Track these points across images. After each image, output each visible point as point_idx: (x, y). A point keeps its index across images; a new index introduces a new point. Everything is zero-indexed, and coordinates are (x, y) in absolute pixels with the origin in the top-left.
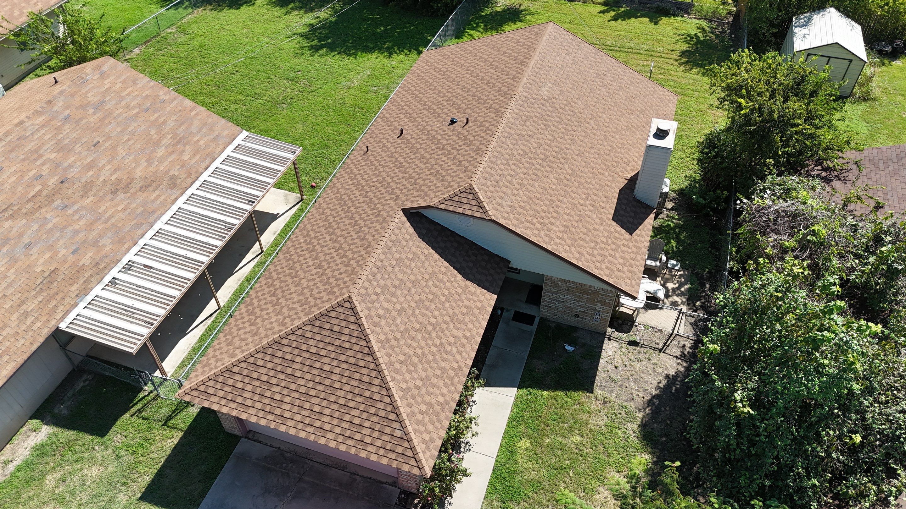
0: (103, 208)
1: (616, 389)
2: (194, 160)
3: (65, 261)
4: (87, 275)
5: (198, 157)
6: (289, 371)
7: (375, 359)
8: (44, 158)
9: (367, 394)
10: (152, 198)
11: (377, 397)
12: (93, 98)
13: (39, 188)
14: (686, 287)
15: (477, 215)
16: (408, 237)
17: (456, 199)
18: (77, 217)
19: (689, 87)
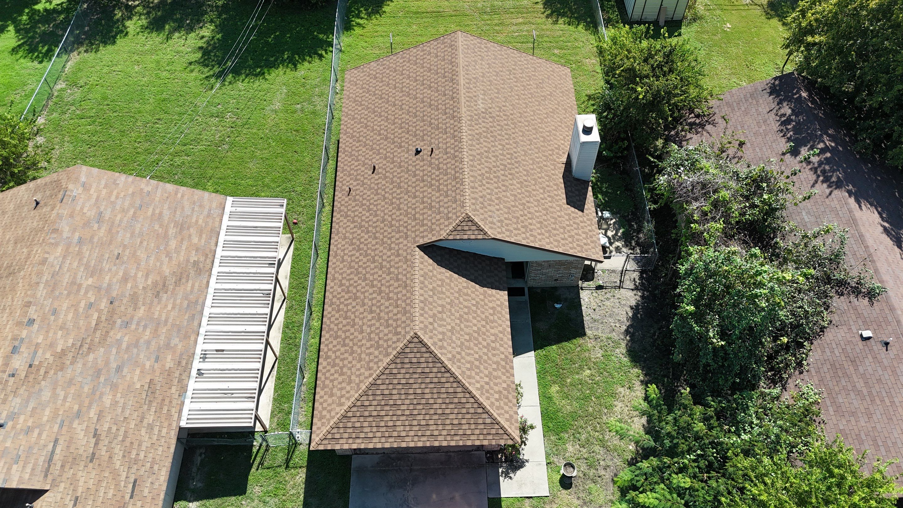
0: (157, 313)
1: (600, 326)
2: (203, 241)
3: (154, 371)
4: (177, 374)
5: (204, 236)
6: (391, 402)
7: (452, 374)
8: (84, 286)
9: (456, 400)
10: (189, 288)
11: (464, 400)
12: (89, 212)
13: (95, 316)
14: (621, 231)
15: (480, 237)
16: (431, 268)
17: (459, 228)
18: (141, 329)
19: (561, 39)
